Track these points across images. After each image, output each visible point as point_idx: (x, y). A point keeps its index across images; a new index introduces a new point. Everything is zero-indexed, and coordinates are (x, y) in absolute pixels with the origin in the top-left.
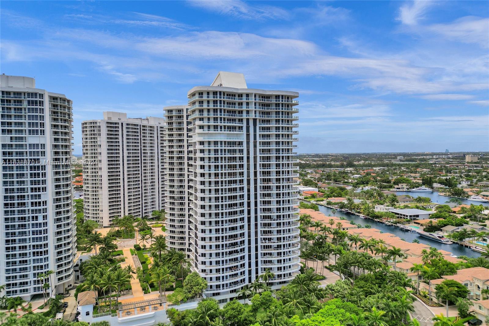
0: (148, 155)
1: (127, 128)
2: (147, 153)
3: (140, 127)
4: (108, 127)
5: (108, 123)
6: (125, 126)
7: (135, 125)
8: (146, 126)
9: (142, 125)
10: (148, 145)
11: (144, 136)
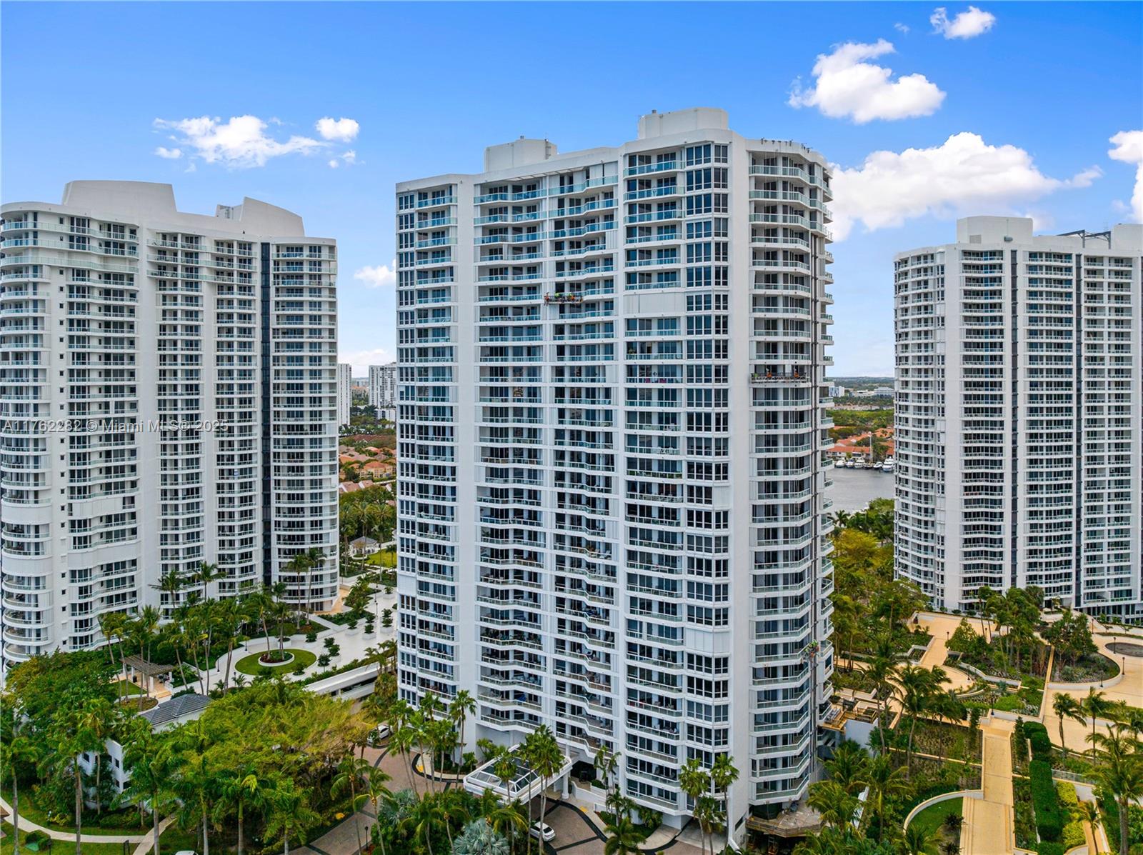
0: (1107, 367)
1: (1032, 268)
2: (1102, 359)
3: (1078, 262)
4: (966, 267)
5: (967, 253)
6: (1023, 261)
7: (1059, 256)
8: (1101, 259)
9: (1085, 253)
10: (1106, 330)
11: (1092, 298)
